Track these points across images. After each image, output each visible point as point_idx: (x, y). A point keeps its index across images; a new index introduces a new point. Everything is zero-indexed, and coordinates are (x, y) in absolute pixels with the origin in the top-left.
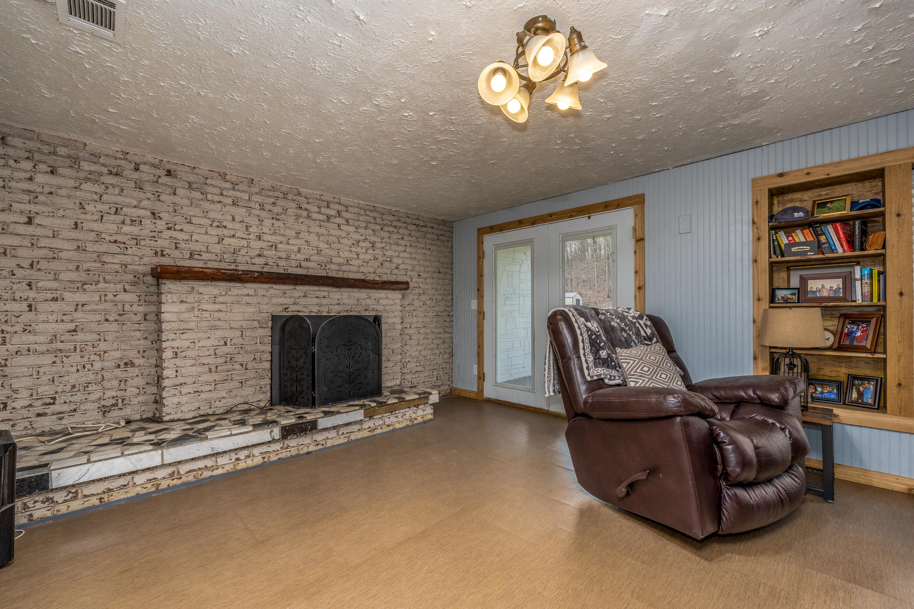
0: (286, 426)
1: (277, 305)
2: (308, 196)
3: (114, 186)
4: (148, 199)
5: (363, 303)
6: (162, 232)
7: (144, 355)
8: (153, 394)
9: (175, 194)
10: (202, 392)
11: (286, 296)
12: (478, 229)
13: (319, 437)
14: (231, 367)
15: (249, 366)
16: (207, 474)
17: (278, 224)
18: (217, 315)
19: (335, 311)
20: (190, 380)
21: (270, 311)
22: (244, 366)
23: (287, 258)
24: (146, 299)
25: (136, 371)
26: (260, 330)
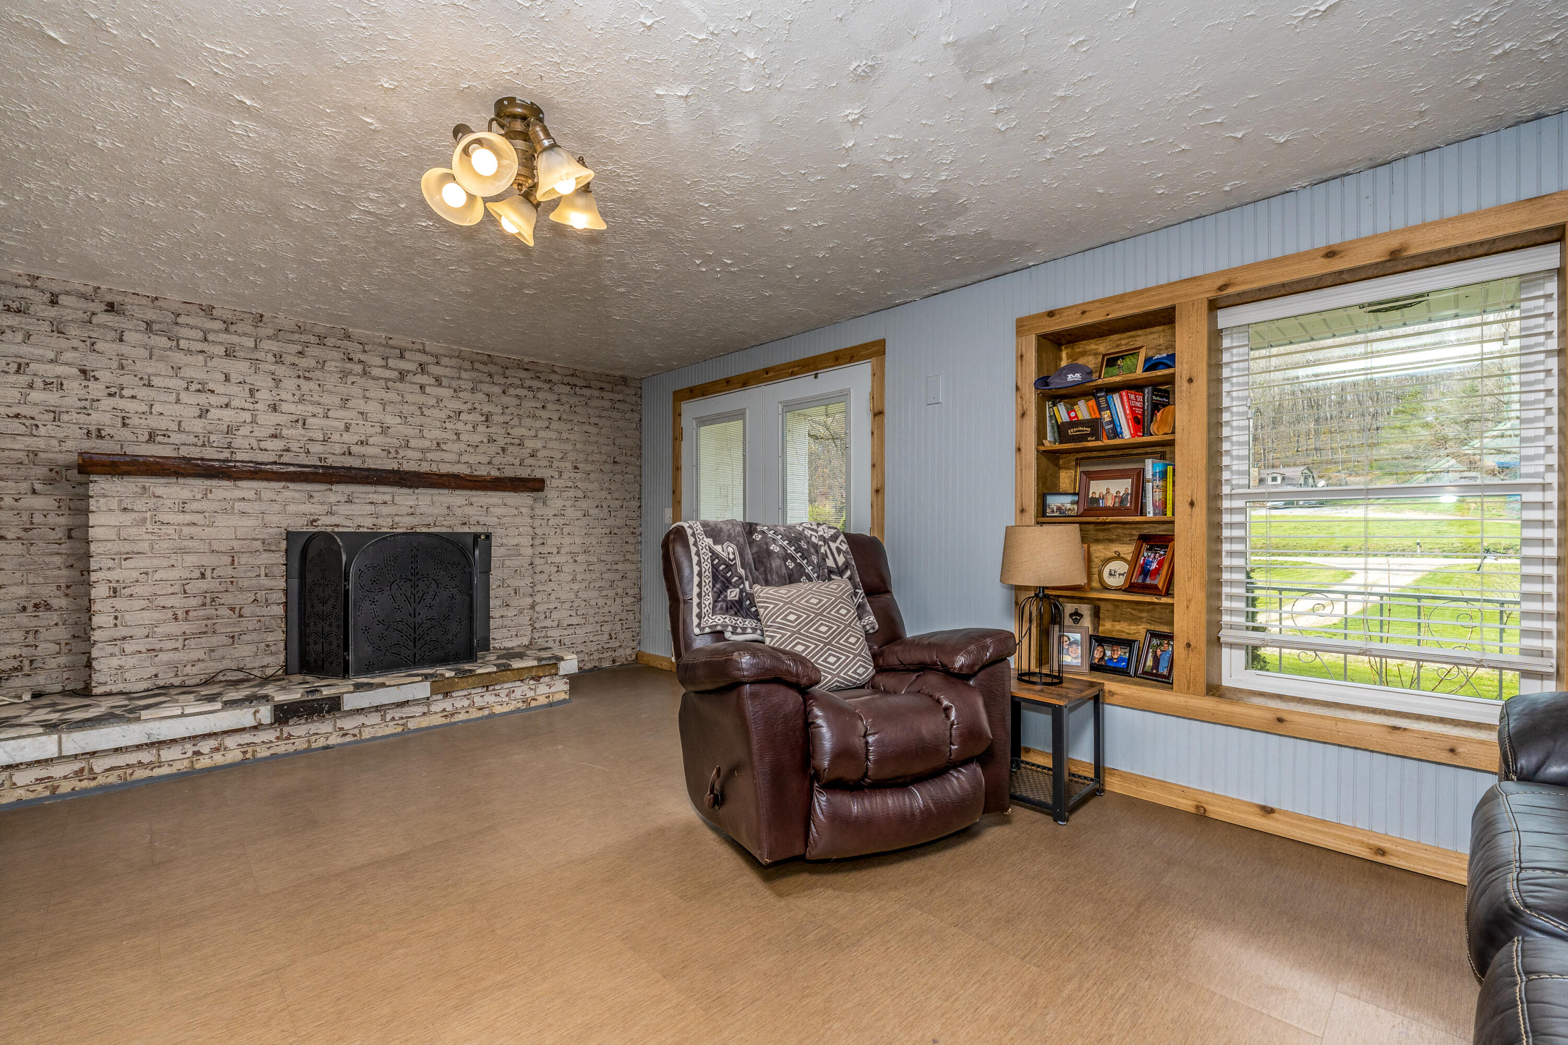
0: (284, 705)
1: (296, 514)
2: (364, 340)
3: (13, 330)
4: (75, 349)
5: (459, 512)
6: (98, 400)
7: (68, 592)
8: (84, 653)
9: (121, 340)
10: (161, 650)
11: (311, 500)
12: (675, 393)
13: (348, 724)
14: (215, 612)
15: (246, 611)
16: (141, 774)
17: (306, 386)
18: (186, 530)
19: (404, 524)
20: (139, 632)
21: (284, 524)
22: (237, 611)
23: (325, 441)
24: (71, 505)
25: (55, 617)
26: (265, 555)
